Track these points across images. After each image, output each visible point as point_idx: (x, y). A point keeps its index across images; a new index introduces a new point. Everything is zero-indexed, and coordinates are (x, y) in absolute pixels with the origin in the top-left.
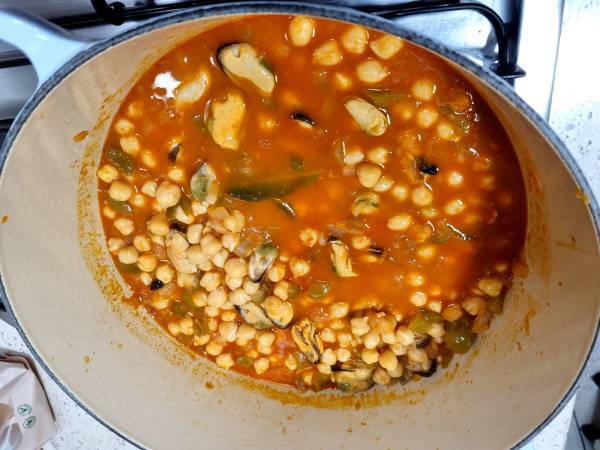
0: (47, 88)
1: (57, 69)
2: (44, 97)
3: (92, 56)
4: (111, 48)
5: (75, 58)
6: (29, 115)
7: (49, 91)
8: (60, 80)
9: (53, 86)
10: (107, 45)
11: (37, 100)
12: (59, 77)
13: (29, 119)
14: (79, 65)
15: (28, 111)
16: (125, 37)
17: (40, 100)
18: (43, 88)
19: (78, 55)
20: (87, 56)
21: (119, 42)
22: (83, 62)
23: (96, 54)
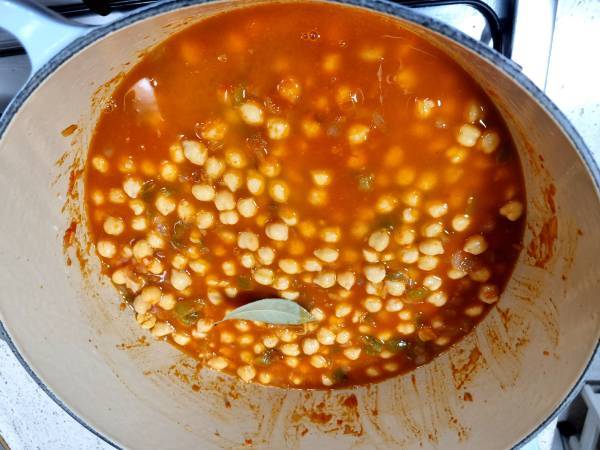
0: (41, 76)
1: (52, 56)
2: (37, 85)
3: (91, 42)
4: (111, 33)
5: (72, 44)
6: (21, 105)
7: (43, 79)
8: (56, 67)
9: (48, 74)
11: (30, 88)
12: (54, 64)
13: (20, 109)
14: (75, 52)
15: (21, 100)
16: (127, 21)
17: (34, 89)
18: (37, 76)
19: (75, 41)
20: (85, 42)
21: (121, 27)
22: (82, 48)
23: (95, 40)
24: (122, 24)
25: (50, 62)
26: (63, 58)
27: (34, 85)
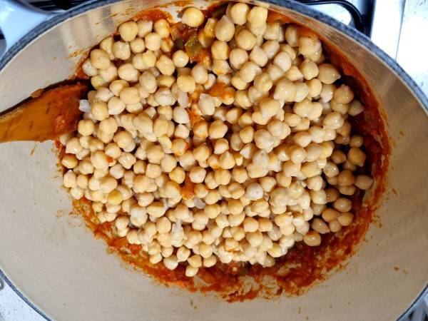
0: (14, 51)
1: (23, 35)
2: (10, 59)
3: (53, 26)
4: (69, 19)
5: (38, 27)
7: (15, 54)
8: (25, 46)
9: (19, 50)
10: (65, 17)
11: (5, 61)
12: (23, 42)
17: (8, 61)
18: (10, 51)
19: (41, 25)
20: (48, 26)
21: (76, 14)
22: (46, 30)
23: (56, 24)
24: (77, 12)
25: (20, 41)
26: (31, 37)
27: (8, 59)
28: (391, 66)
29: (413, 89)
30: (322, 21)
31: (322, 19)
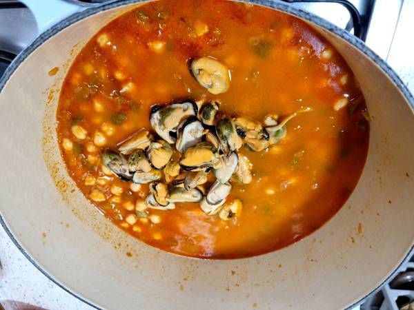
0: (43, 38)
2: (41, 44)
4: (101, 12)
5: (70, 17)
6: (27, 56)
7: (46, 40)
8: (56, 33)
9: (50, 37)
10: (99, 10)
11: (35, 46)
12: (55, 29)
13: (26, 60)
14: (72, 23)
15: (27, 53)
16: (114, 5)
17: (38, 46)
20: (81, 17)
21: (108, 9)
22: (78, 20)
23: (89, 16)
24: (110, 6)
25: (52, 28)
26: (63, 26)
27: (38, 44)
28: (392, 78)
29: (408, 99)
30: (336, 33)
31: (336, 32)
